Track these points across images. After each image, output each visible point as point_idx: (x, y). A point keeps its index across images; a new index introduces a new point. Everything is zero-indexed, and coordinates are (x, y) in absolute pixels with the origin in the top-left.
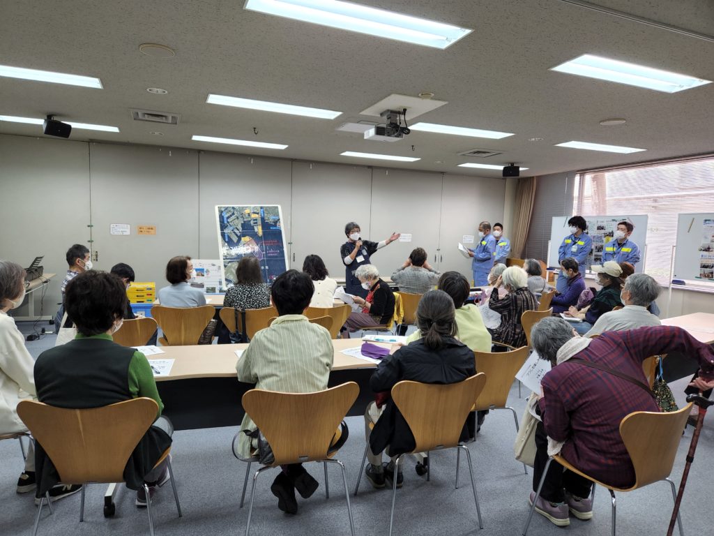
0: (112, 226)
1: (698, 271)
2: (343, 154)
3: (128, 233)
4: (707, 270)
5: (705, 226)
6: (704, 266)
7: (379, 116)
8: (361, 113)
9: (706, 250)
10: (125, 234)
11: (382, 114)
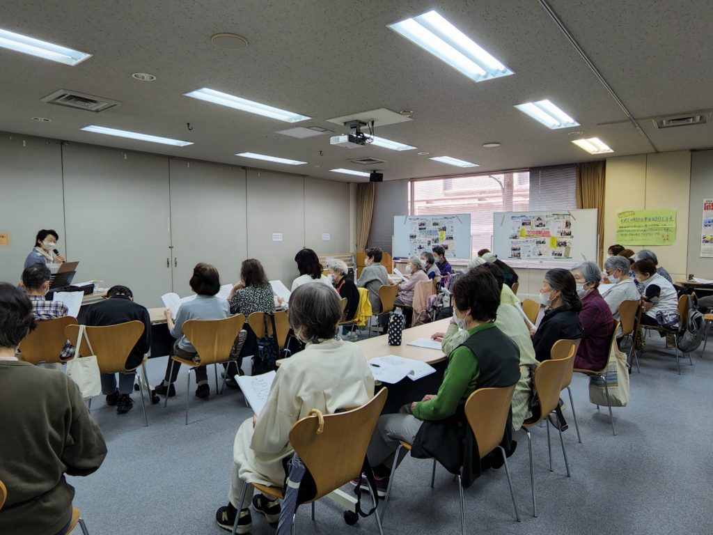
1: (510, 253)
4: (516, 252)
5: (512, 221)
6: (514, 249)
7: (343, 125)
9: (514, 238)
11: (345, 123)
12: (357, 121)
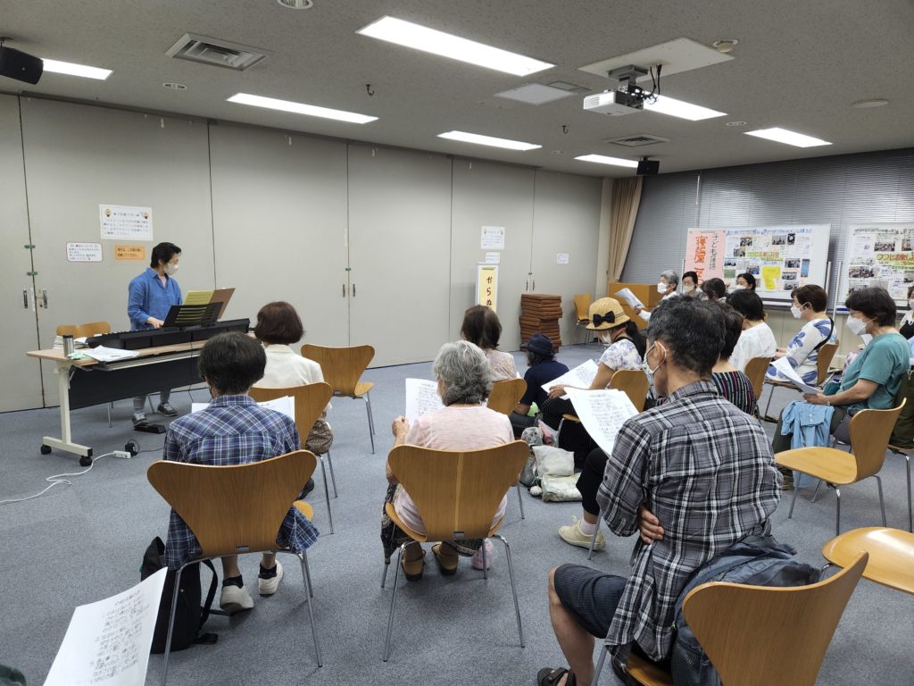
0: (69, 246)
2: (445, 135)
3: (98, 257)
7: (606, 75)
8: (581, 69)
10: (93, 259)
11: (610, 73)
12: (632, 66)
